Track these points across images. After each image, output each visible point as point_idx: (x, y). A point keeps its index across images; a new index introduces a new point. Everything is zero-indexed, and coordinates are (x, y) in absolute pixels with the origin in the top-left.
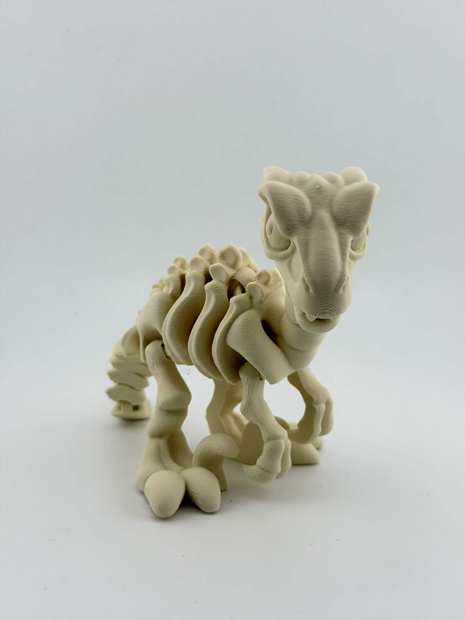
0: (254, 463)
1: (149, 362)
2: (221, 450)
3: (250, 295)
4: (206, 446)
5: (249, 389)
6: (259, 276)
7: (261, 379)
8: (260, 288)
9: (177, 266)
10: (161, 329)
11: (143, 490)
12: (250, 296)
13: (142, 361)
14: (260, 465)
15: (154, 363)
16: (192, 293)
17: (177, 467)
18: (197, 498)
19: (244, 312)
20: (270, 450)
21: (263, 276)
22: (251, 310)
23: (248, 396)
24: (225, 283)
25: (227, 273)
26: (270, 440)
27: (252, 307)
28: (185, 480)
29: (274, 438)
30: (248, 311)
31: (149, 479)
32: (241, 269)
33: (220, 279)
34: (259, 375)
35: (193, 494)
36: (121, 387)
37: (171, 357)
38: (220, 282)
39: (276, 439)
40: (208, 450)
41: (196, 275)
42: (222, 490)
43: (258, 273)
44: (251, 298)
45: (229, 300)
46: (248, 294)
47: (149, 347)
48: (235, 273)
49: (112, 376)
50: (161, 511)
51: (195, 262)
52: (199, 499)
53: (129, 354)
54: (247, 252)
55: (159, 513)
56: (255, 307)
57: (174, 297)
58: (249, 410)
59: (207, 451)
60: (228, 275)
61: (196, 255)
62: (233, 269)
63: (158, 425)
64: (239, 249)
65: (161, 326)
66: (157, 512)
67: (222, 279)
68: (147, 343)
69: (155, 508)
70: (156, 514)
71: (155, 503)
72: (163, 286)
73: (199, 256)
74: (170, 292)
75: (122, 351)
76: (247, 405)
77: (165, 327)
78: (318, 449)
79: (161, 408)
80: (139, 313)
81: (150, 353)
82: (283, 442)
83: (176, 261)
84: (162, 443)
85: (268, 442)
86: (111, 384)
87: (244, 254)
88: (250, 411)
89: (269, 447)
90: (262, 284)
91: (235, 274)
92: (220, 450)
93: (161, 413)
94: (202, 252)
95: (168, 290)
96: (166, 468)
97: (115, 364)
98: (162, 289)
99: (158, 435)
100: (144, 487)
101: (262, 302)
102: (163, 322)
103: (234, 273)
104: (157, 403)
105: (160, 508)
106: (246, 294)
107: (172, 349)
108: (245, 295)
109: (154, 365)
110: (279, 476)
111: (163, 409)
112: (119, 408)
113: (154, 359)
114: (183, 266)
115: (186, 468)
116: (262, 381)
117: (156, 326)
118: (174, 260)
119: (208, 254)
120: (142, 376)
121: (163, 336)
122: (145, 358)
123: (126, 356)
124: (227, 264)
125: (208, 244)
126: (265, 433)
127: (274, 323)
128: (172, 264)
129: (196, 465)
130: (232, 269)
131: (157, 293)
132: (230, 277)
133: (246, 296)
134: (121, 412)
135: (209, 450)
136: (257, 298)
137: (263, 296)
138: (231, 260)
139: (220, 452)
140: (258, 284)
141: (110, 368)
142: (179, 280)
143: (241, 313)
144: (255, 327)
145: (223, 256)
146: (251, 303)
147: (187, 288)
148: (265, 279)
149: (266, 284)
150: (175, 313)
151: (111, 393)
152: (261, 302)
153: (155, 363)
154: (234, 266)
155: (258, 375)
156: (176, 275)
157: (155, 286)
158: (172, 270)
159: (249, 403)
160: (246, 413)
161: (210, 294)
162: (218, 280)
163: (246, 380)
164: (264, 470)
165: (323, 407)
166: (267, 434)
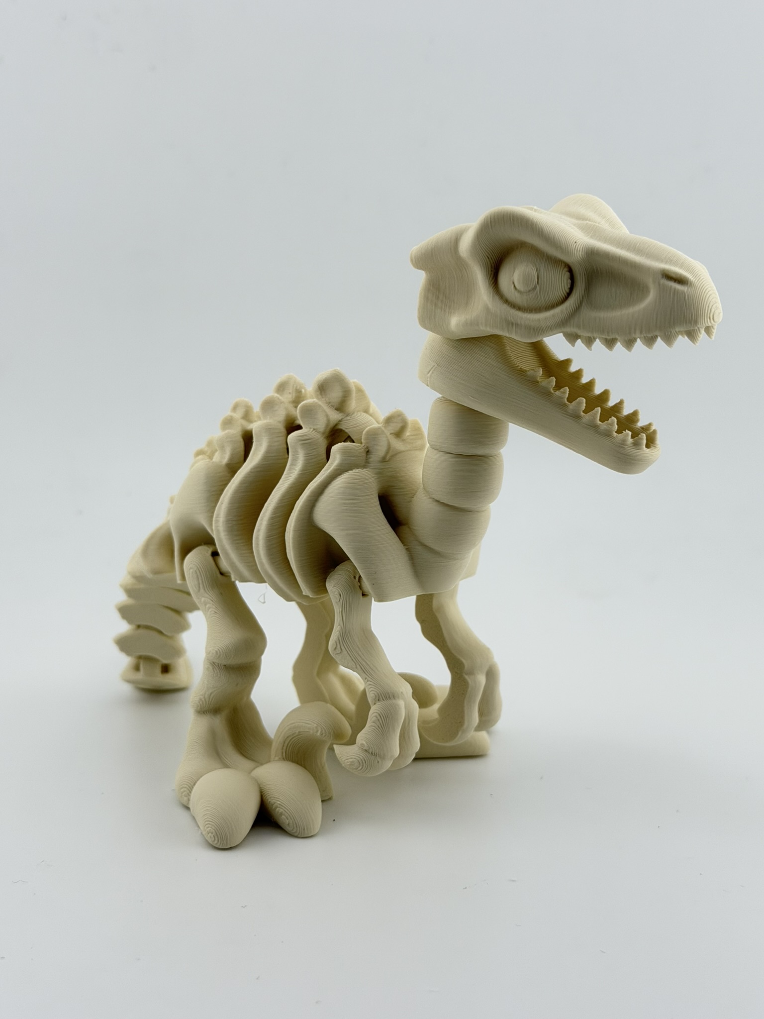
1: (191, 585)
3: (367, 447)
4: (293, 725)
5: (342, 611)
6: (388, 421)
7: (363, 595)
8: (386, 438)
9: (238, 415)
10: (211, 525)
11: (188, 803)
12: (367, 449)
13: (179, 582)
14: (362, 744)
15: (199, 584)
16: (265, 458)
17: (246, 764)
18: (281, 814)
19: (352, 470)
20: (379, 717)
21: (395, 420)
23: (341, 624)
24: (323, 433)
25: (327, 416)
26: (379, 700)
28: (259, 785)
29: (387, 696)
31: (196, 784)
32: (353, 413)
33: (315, 427)
34: (361, 586)
35: (274, 807)
36: (141, 631)
37: (229, 572)
38: (314, 431)
39: (390, 698)
40: (297, 732)
41: (271, 427)
42: (323, 799)
44: (368, 451)
46: (365, 445)
47: (191, 558)
48: (342, 419)
49: (125, 612)
50: (219, 838)
51: (269, 405)
52: (285, 816)
53: (156, 572)
55: (216, 842)
56: (371, 466)
58: (343, 648)
59: (295, 733)
60: (328, 420)
62: (338, 412)
63: (210, 691)
65: (210, 519)
66: (213, 840)
67: (318, 427)
68: (186, 550)
69: (208, 834)
70: (211, 843)
71: (208, 825)
72: (214, 452)
73: (276, 395)
74: (225, 460)
75: (143, 568)
76: (340, 639)
77: (218, 516)
79: (213, 662)
80: (172, 501)
81: (191, 568)
82: (401, 703)
83: (235, 408)
84: (219, 723)
85: (375, 704)
86: (123, 627)
87: (360, 390)
88: (346, 650)
89: (377, 713)
90: (392, 433)
91: (341, 421)
92: (317, 730)
93: (214, 671)
94: (282, 387)
95: (222, 458)
96: (226, 766)
97: (130, 592)
98: (211, 457)
99: (210, 709)
100: (189, 800)
101: (387, 461)
102: (213, 513)
103: (340, 419)
104: (208, 653)
105: (216, 833)
107: (229, 557)
108: (357, 445)
109: (200, 588)
111: (218, 664)
112: (137, 668)
113: (199, 578)
114: (247, 416)
115: (260, 763)
116: (365, 599)
117: (202, 520)
118: (231, 406)
119: (291, 391)
120: (178, 612)
121: (215, 536)
122: (183, 577)
123: (150, 576)
126: (372, 689)
127: (400, 502)
128: (228, 413)
129: (277, 758)
130: (336, 411)
131: (202, 463)
132: (332, 424)
133: (359, 446)
134: (140, 676)
135: (299, 732)
137: (388, 452)
138: (335, 395)
140: (383, 431)
141: (122, 598)
142: (241, 440)
143: (346, 471)
145: (323, 388)
146: (367, 458)
147: (256, 450)
148: (396, 426)
151: (124, 644)
152: (384, 461)
153: (201, 586)
154: (340, 407)
155: (358, 587)
156: (236, 432)
157: (199, 453)
158: (228, 423)
159: (345, 636)
160: (337, 654)
161: (296, 452)
162: (311, 428)
163: (338, 596)
164: (369, 752)
165: (482, 679)
166: (374, 689)
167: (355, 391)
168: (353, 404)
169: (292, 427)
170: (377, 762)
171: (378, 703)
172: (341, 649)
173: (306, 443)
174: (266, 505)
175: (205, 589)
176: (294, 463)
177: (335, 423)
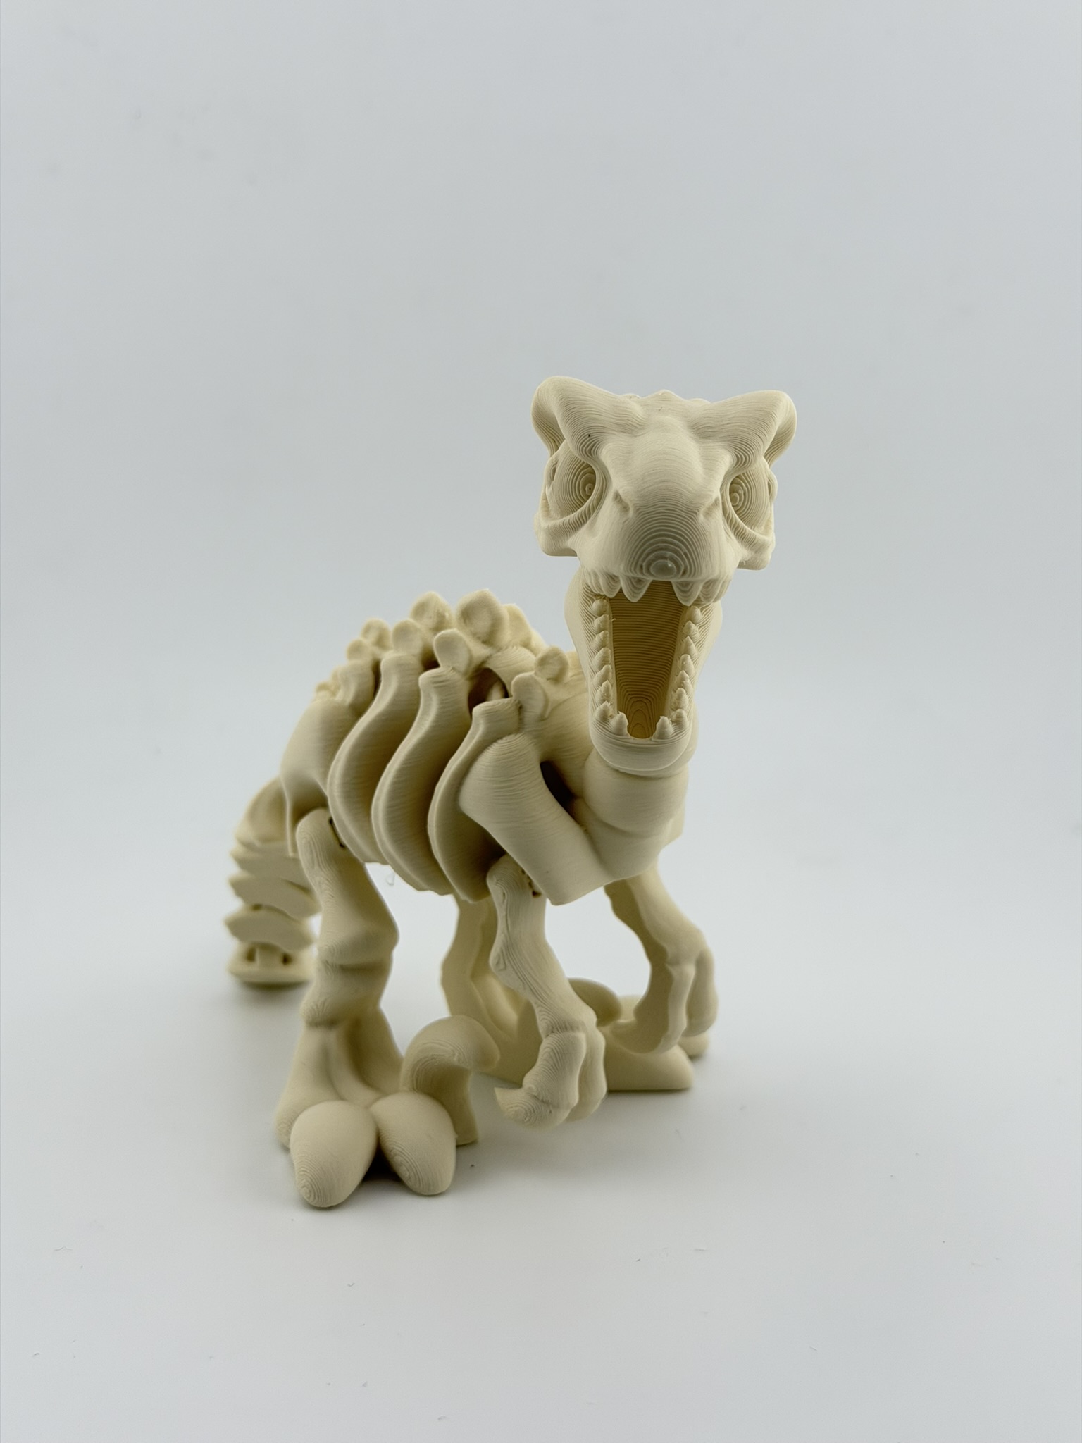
0: (519, 1085)
1: (303, 857)
2: (457, 1054)
3: (519, 702)
4: (425, 1046)
5: (506, 915)
6: (543, 662)
7: (535, 894)
8: (542, 688)
9: (368, 642)
10: (325, 783)
11: (288, 1142)
12: (519, 705)
13: (291, 854)
14: (530, 1088)
15: (313, 858)
16: (394, 702)
18: (401, 1163)
19: (501, 738)
20: (553, 1054)
21: (551, 661)
22: (519, 735)
23: (506, 932)
24: (465, 673)
25: (469, 651)
27: (519, 727)
29: (563, 1026)
30: (512, 736)
31: (298, 1120)
32: (507, 648)
33: (455, 665)
34: (531, 884)
35: (392, 1153)
36: (262, 912)
37: (348, 846)
38: (454, 670)
39: (566, 1028)
40: (430, 1055)
41: (403, 662)
43: (540, 655)
44: (520, 708)
45: (471, 708)
46: (515, 700)
47: (305, 823)
48: (491, 655)
49: (239, 887)
50: (317, 1194)
51: (403, 633)
52: (406, 1165)
53: (266, 840)
54: (523, 614)
55: (312, 1198)
56: (527, 730)
57: (358, 710)
58: (507, 962)
59: (428, 1057)
60: (471, 658)
61: (406, 617)
62: (485, 646)
63: (325, 998)
64: (504, 606)
65: (325, 774)
66: (308, 1195)
67: (459, 665)
68: (299, 813)
69: (304, 1186)
70: (306, 1198)
72: (338, 688)
73: (412, 620)
74: (350, 699)
76: (504, 951)
77: (333, 777)
78: (693, 1057)
79: (327, 961)
81: (304, 838)
82: (582, 1036)
83: (367, 630)
84: (333, 1038)
85: (548, 1036)
87: (516, 618)
88: (511, 965)
89: (550, 1047)
90: (548, 679)
91: (488, 658)
92: (454, 1055)
93: (327, 973)
94: (420, 610)
95: (346, 696)
96: (341, 1098)
97: (242, 862)
98: (334, 694)
99: (323, 1021)
100: (289, 1137)
101: (546, 719)
102: (329, 768)
103: (488, 654)
104: (321, 948)
105: (314, 1188)
106: (511, 701)
107: (347, 827)
108: (506, 702)
109: (313, 863)
110: (577, 1113)
111: (332, 963)
112: (250, 957)
113: (314, 851)
114: (380, 642)
115: (382, 1092)
116: (537, 899)
117: (314, 775)
119: (431, 614)
120: (306, 890)
121: (328, 796)
123: (258, 844)
124: (475, 635)
125: (433, 593)
126: (543, 1017)
127: (569, 769)
128: (357, 637)
130: (482, 645)
131: (323, 702)
132: (476, 662)
133: (508, 704)
134: (252, 968)
135: (432, 1055)
136: (535, 708)
137: (546, 706)
138: (482, 624)
139: (455, 1059)
140: (538, 678)
142: (369, 673)
143: (494, 740)
144: (524, 772)
145: (467, 614)
146: (520, 719)
147: (383, 690)
148: (553, 669)
149: (557, 679)
150: (356, 746)
151: (236, 927)
152: (542, 719)
153: (315, 860)
154: (489, 639)
155: (527, 885)
156: (364, 662)
157: (322, 687)
158: (356, 650)
159: (510, 947)
160: (501, 970)
161: (428, 697)
162: (449, 667)
163: (501, 896)
164: (538, 1099)
165: (690, 971)
166: (546, 1017)
167: (508, 618)
168: (507, 635)
169: (430, 662)
170: (548, 1111)
171: (552, 1035)
172: (505, 963)
173: (442, 686)
174: (388, 766)
175: (319, 865)
176: (426, 713)
177: (481, 660)
